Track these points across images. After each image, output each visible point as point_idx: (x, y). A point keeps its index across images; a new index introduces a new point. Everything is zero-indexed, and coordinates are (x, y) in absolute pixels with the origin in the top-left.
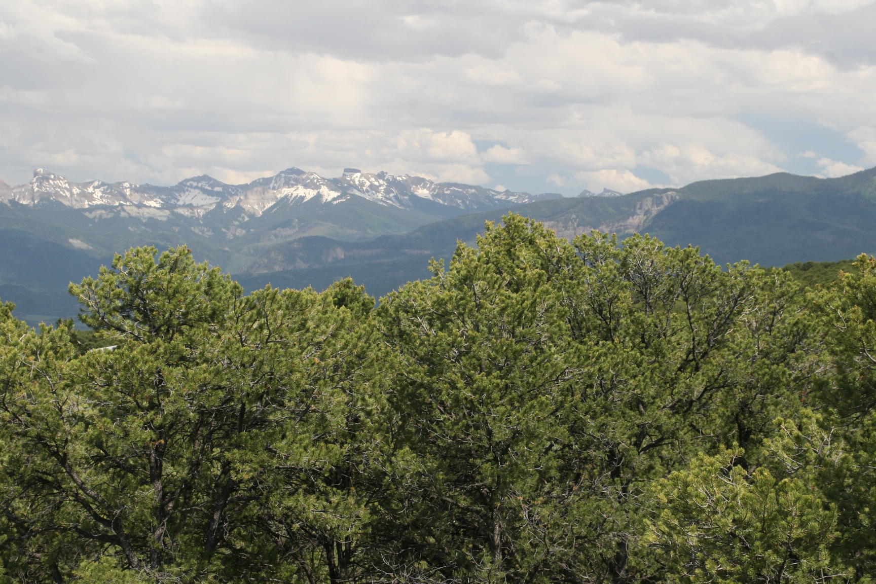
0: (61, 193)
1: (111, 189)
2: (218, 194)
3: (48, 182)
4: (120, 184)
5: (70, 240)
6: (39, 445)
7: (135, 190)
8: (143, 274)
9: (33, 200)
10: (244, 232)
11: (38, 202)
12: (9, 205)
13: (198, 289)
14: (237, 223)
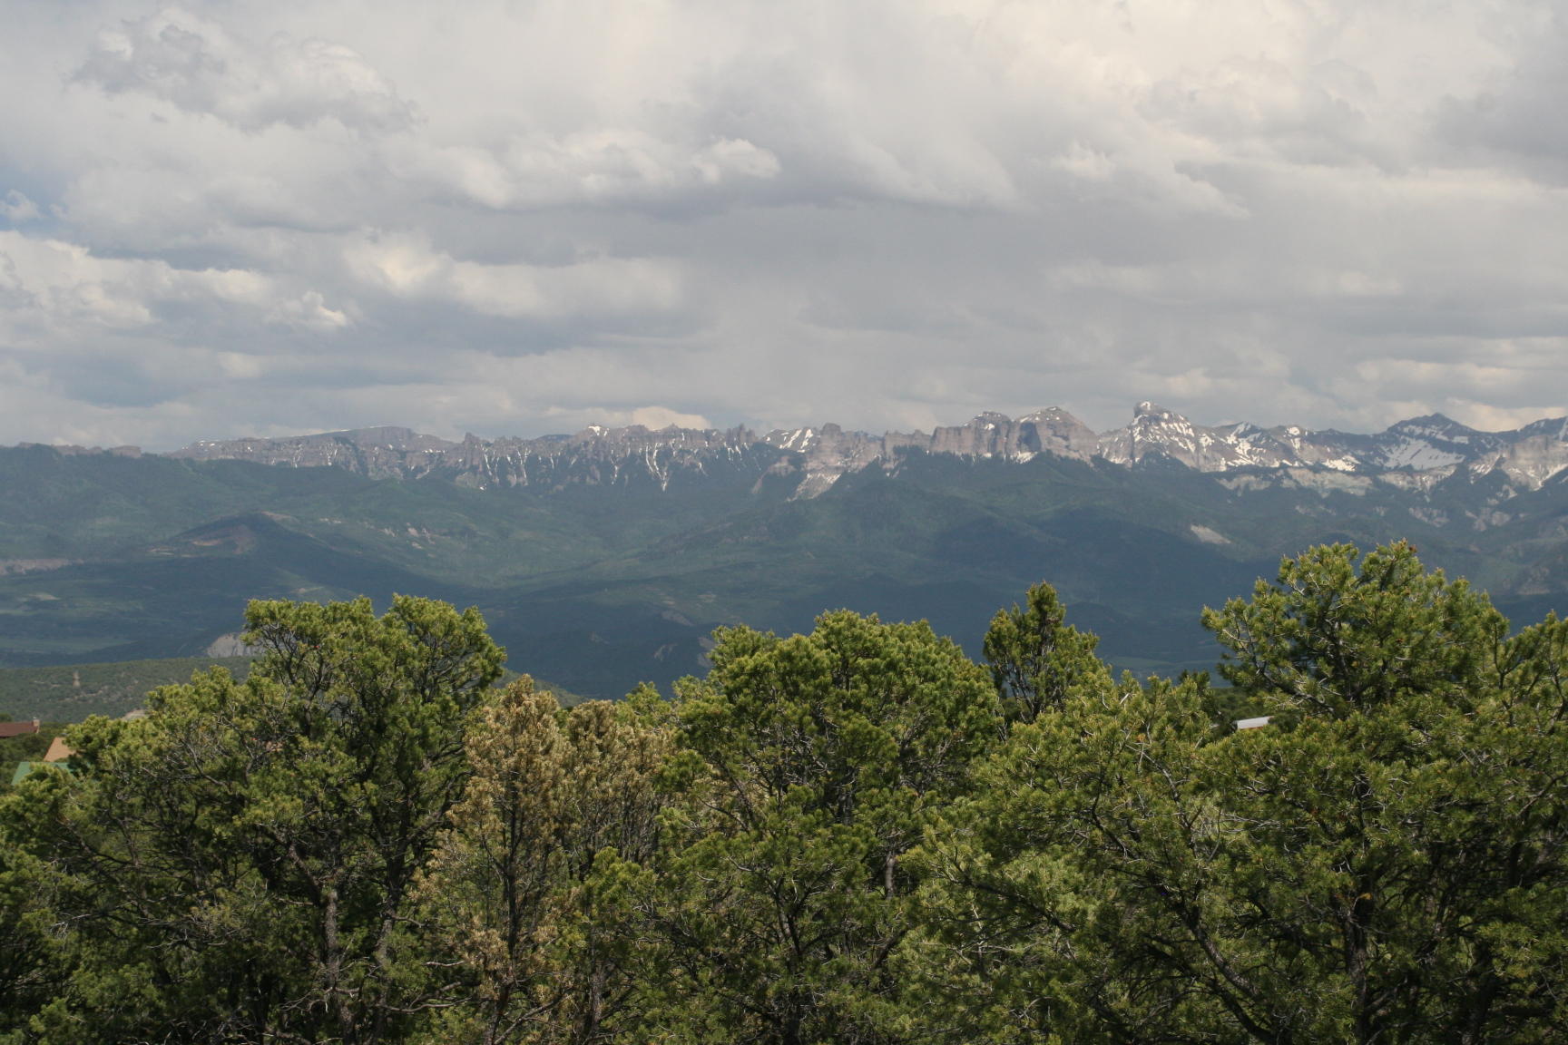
0: (1180, 444)
1: (1268, 438)
2: (1460, 449)
3: (1159, 425)
4: (1282, 429)
5: (1193, 528)
6: (1151, 890)
7: (1310, 439)
8: (1333, 592)
9: (1132, 457)
10: (1507, 518)
11: (1141, 461)
12: (1092, 465)
13: (1431, 618)
14: (1494, 502)
